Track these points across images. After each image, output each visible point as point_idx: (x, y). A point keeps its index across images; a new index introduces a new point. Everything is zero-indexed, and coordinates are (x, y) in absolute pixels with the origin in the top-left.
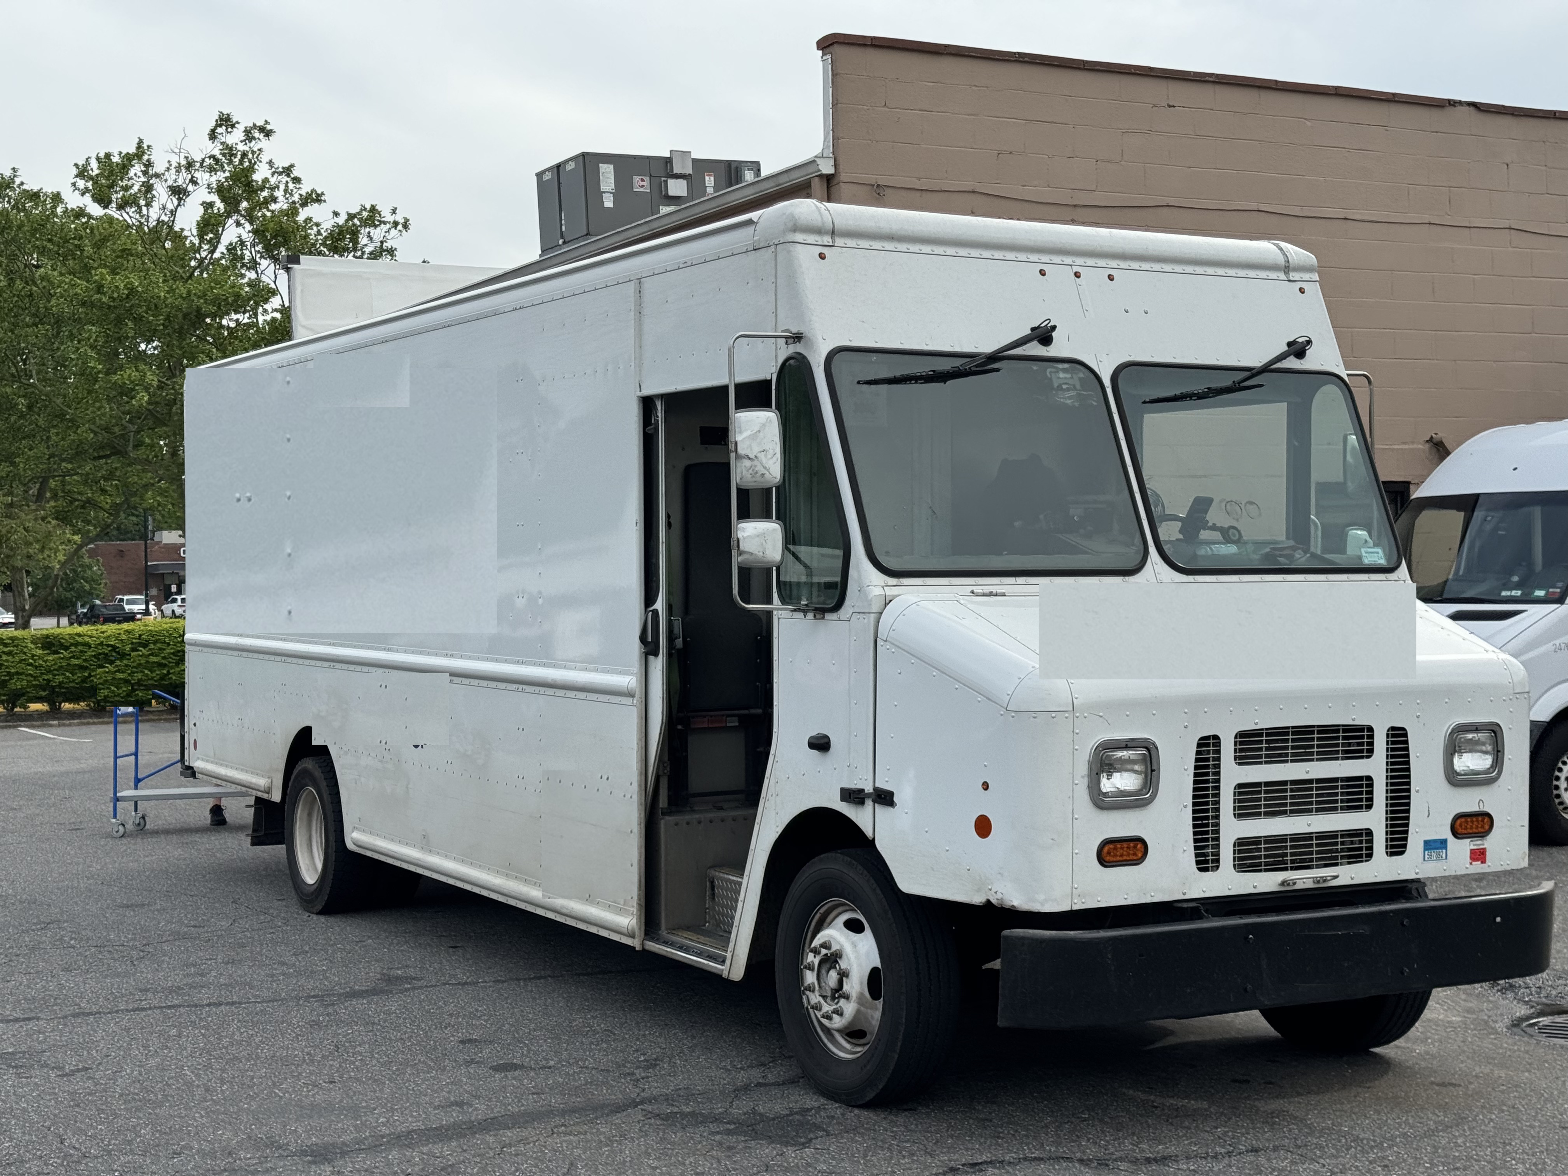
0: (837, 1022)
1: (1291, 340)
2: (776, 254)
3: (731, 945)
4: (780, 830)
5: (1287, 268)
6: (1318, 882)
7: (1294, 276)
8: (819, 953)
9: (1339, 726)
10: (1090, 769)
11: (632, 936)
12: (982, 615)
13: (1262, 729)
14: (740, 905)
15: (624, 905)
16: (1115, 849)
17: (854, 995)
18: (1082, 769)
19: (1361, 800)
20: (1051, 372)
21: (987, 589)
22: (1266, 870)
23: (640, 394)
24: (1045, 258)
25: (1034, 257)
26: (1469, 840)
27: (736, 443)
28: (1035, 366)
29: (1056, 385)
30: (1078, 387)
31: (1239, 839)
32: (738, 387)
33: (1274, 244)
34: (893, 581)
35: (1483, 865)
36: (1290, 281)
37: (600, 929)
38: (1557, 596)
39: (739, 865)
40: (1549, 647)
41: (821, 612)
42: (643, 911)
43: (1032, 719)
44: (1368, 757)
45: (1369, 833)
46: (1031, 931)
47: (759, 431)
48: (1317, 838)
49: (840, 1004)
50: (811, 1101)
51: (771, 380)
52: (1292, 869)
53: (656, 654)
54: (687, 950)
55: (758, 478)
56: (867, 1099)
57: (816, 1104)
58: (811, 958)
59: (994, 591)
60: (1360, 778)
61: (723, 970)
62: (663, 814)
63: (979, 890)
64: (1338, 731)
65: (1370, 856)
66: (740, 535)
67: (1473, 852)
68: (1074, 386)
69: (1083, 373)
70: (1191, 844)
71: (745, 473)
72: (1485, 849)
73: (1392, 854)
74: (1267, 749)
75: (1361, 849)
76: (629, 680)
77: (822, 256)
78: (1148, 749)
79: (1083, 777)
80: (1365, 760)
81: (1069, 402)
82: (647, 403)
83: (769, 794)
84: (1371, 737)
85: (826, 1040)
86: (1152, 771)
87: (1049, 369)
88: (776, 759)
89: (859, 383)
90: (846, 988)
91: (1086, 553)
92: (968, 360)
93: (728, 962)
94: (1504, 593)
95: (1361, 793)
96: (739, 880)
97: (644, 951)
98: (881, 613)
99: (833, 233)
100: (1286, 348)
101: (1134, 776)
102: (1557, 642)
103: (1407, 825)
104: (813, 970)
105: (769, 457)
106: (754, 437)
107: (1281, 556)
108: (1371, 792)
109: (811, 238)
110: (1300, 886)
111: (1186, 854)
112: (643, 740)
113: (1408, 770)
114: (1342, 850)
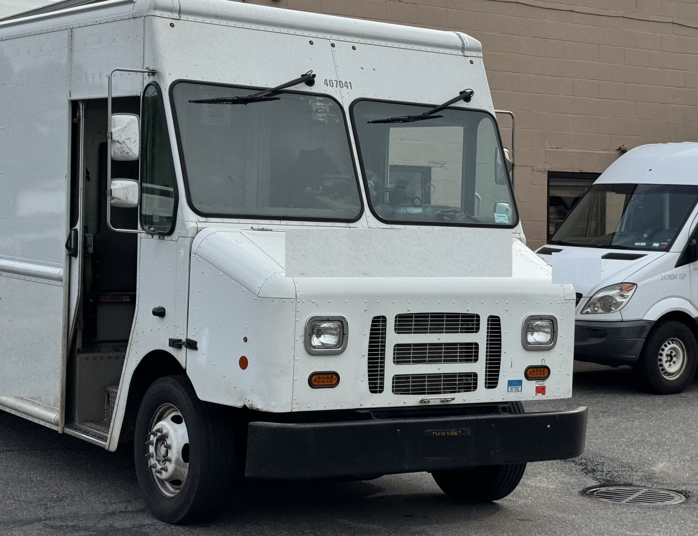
0: (164, 475)
1: (462, 91)
2: (144, 21)
3: (110, 430)
4: (138, 362)
5: (463, 49)
6: (443, 401)
7: (467, 53)
8: (156, 435)
9: (459, 314)
10: (305, 332)
11: (57, 425)
12: (254, 241)
13: (413, 314)
14: (116, 406)
15: (54, 406)
16: (319, 378)
17: (173, 459)
18: (301, 331)
19: (471, 356)
20: (311, 102)
21: (261, 227)
22: (412, 394)
23: (70, 98)
24: (314, 34)
25: (306, 33)
26: (535, 381)
27: (112, 133)
28: (302, 98)
29: (314, 109)
30: (328, 111)
31: (396, 375)
32: (114, 99)
33: (457, 34)
34: (203, 219)
35: (543, 395)
36: (464, 56)
37: (40, 421)
38: (665, 247)
39: (116, 383)
40: (658, 277)
41: (162, 235)
42: (64, 409)
43: (272, 302)
44: (476, 332)
45: (475, 375)
46: (266, 423)
47: (126, 127)
48: (444, 377)
49: (166, 465)
50: (148, 521)
51: (140, 97)
52: (428, 393)
53: (76, 256)
54: (87, 433)
55: (125, 155)
56: (178, 520)
57: (150, 522)
58: (153, 438)
59: (265, 228)
60: (471, 344)
61: (105, 445)
62: (79, 352)
63: (240, 399)
64: (458, 317)
65: (475, 388)
66: (112, 187)
67: (537, 388)
68: (325, 110)
69: (331, 103)
70: (367, 377)
71: (116, 150)
72: (545, 387)
73: (489, 387)
74: (415, 325)
75: (470, 384)
76: (59, 271)
77: (172, 25)
78: (342, 323)
79: (300, 336)
80: (474, 334)
81: (321, 119)
82: (74, 104)
83: (133, 342)
84: (478, 321)
85: (160, 487)
86: (344, 334)
87: (311, 100)
88: (137, 321)
89: (190, 101)
90: (169, 455)
91: (330, 208)
92: (259, 92)
93: (108, 441)
94: (636, 244)
95: (472, 352)
96: (116, 391)
97: (64, 435)
98: (194, 237)
99: (180, 12)
100: (459, 95)
101: (332, 336)
102: (664, 274)
103: (498, 371)
104: (153, 445)
105: (132, 142)
106: (123, 130)
107: (447, 216)
108: (477, 352)
109: (166, 14)
110: (432, 403)
111: (363, 383)
112: (67, 307)
113: (500, 340)
114: (459, 384)
